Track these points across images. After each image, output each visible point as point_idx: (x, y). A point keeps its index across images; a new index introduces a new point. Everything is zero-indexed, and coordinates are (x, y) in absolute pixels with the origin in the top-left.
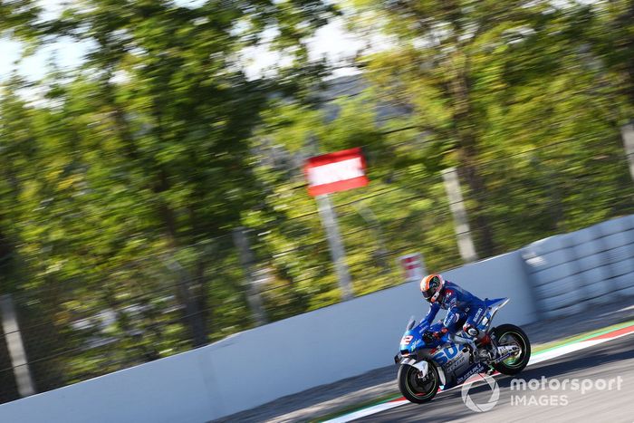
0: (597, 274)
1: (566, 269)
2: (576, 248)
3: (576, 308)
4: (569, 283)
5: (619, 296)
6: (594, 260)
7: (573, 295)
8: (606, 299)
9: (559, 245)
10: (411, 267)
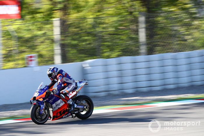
0: (115, 80)
1: (101, 75)
2: (108, 66)
3: (103, 94)
4: (102, 82)
5: (123, 93)
6: (115, 73)
7: (102, 88)
8: (117, 93)
9: (101, 64)
10: (31, 60)
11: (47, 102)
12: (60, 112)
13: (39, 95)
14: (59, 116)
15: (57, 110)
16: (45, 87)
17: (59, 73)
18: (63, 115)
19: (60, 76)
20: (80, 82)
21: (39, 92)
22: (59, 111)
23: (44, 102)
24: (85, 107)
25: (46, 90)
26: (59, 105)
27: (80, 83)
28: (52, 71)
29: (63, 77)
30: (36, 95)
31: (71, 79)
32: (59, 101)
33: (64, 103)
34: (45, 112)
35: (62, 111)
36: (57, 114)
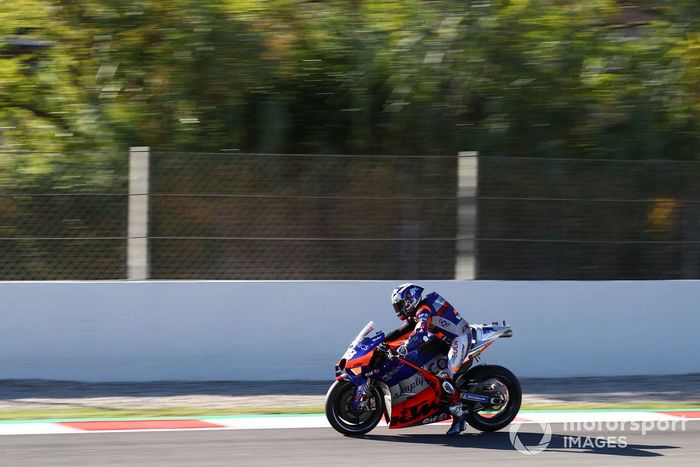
11: (376, 379)
12: (414, 409)
13: (355, 357)
14: (411, 419)
15: (404, 403)
16: (376, 337)
17: (421, 304)
18: (422, 417)
19: (424, 312)
20: (486, 330)
21: (357, 349)
22: (412, 406)
23: (366, 378)
24: (492, 399)
25: (378, 343)
26: (410, 389)
27: (485, 333)
28: (402, 294)
29: (433, 313)
30: (349, 355)
31: (456, 322)
32: (412, 380)
33: (425, 385)
34: (369, 404)
35: (419, 408)
36: (404, 413)
